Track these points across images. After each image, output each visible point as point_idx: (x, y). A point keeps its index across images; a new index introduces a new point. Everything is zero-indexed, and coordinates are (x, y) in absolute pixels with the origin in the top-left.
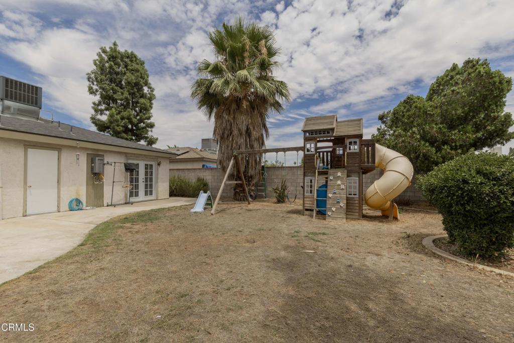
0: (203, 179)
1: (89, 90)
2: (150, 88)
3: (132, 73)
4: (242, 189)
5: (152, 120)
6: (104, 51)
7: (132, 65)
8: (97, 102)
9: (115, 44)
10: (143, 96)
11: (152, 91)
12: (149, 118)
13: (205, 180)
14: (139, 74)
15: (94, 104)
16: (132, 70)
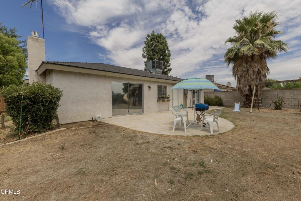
0: (219, 97)
1: (143, 56)
2: (168, 50)
3: (161, 44)
4: (250, 102)
5: (170, 67)
6: (149, 36)
7: (161, 41)
8: (146, 61)
9: (153, 32)
10: (166, 55)
11: (169, 52)
12: (169, 66)
13: (220, 97)
14: (164, 44)
15: (145, 62)
16: (161, 43)
